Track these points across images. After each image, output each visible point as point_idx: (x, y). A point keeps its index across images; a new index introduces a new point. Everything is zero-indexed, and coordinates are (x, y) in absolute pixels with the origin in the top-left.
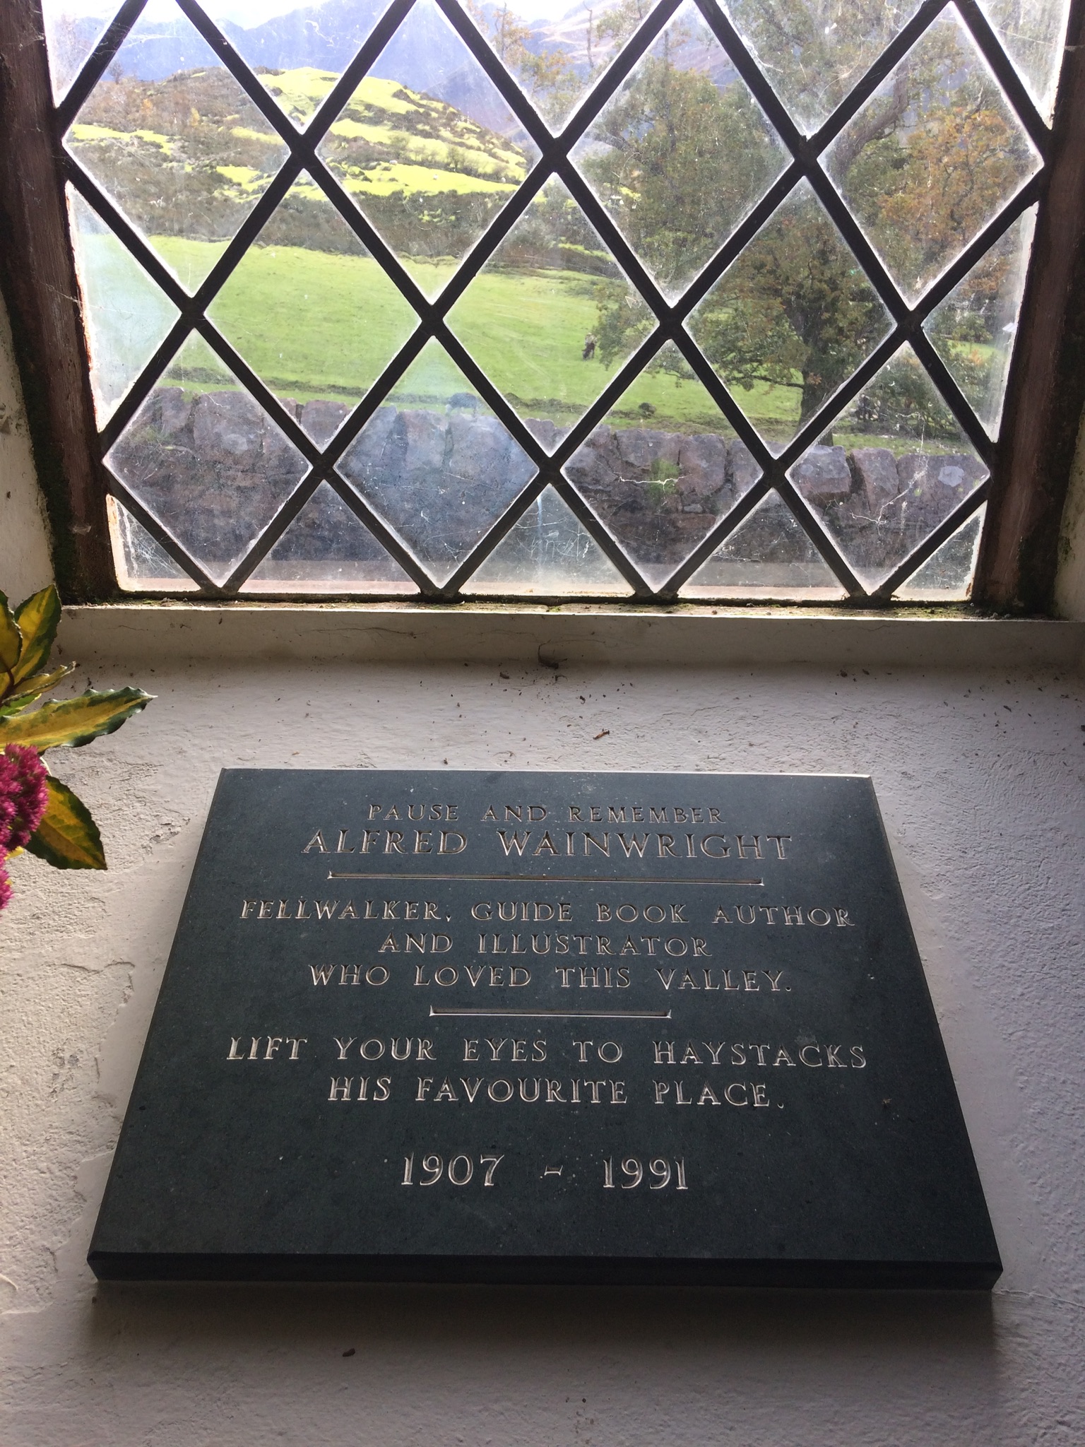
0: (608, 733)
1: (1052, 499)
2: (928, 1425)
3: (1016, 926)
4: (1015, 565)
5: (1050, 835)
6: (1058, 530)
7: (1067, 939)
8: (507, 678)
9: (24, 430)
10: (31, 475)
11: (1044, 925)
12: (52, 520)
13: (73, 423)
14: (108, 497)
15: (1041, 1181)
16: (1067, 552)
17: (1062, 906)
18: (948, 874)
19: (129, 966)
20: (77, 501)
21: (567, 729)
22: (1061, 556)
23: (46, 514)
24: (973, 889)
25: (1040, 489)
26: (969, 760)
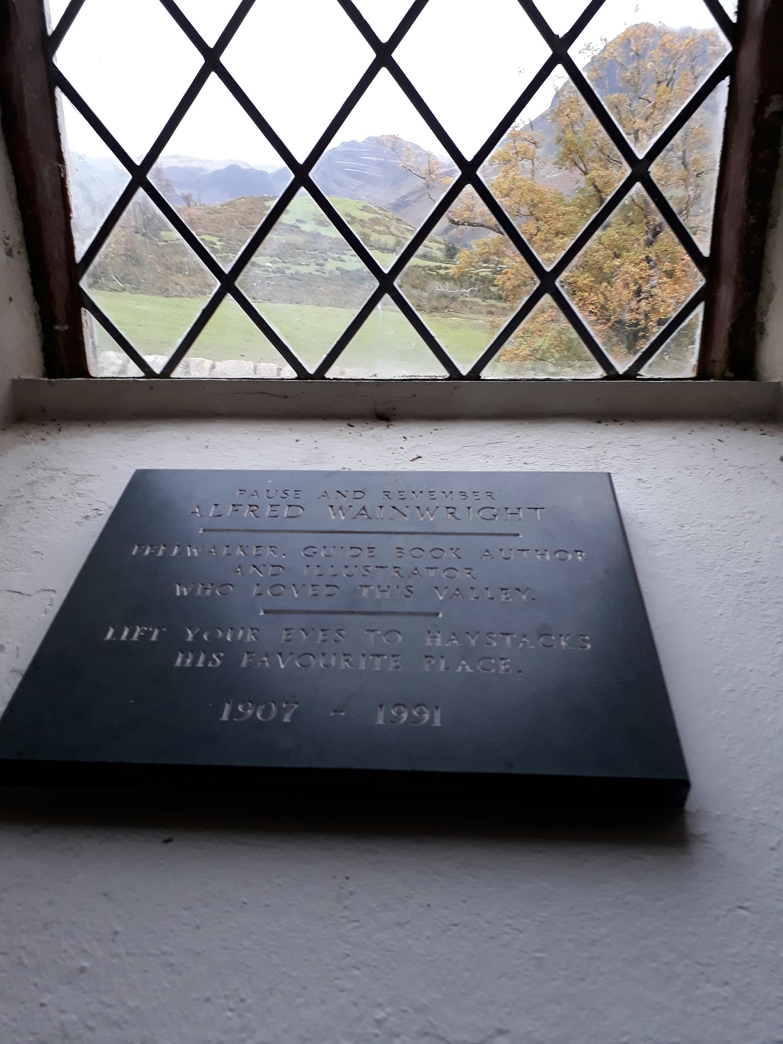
0: (420, 457)
1: (750, 294)
2: (627, 904)
3: (719, 571)
4: (725, 345)
5: (748, 516)
6: (755, 317)
7: (759, 579)
8: (352, 426)
9: (24, 256)
10: (29, 288)
11: (740, 571)
12: (42, 320)
13: (57, 254)
14: (83, 309)
15: (730, 736)
16: (762, 333)
17: (756, 559)
18: (669, 540)
19: (52, 592)
20: (60, 310)
21: (392, 455)
22: (758, 336)
23: (39, 317)
24: (688, 549)
25: (740, 286)
26: (690, 471)
